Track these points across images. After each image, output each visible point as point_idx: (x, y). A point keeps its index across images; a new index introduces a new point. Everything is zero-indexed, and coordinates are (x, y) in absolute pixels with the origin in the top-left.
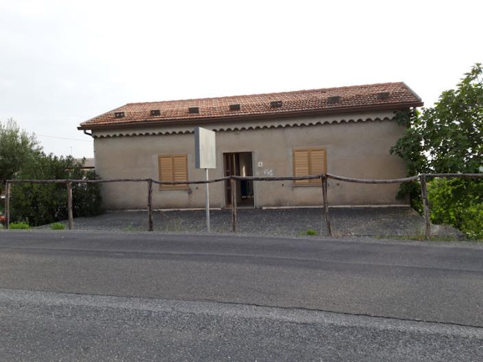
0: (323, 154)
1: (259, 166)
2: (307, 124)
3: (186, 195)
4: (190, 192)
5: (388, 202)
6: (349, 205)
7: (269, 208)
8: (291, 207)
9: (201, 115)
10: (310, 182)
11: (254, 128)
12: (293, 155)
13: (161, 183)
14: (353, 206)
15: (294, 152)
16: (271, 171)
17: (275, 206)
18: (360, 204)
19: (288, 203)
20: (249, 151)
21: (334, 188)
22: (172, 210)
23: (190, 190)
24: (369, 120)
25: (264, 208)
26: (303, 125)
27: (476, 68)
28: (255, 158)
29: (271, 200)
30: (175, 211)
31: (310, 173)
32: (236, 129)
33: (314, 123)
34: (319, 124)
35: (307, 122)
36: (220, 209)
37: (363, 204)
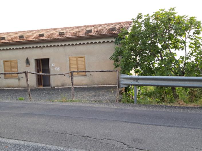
0: (84, 60)
1: (53, 66)
2: (75, 44)
3: (17, 81)
4: (19, 79)
5: (115, 83)
6: (96, 85)
7: (58, 87)
8: (69, 87)
9: (25, 39)
10: (78, 74)
11: (49, 46)
12: (69, 60)
13: (5, 74)
14: (98, 86)
15: (70, 58)
16: (59, 68)
17: (61, 86)
18: (102, 85)
19: (67, 85)
20: (47, 58)
21: (89, 76)
22: (11, 89)
23: (19, 78)
24: (104, 42)
25: (55, 87)
26: (73, 45)
27: (139, 15)
28: (50, 61)
29: (59, 83)
30: (12, 89)
31: (78, 69)
32: (40, 47)
33: (78, 44)
34: (80, 44)
35: (74, 43)
36: (34, 88)
37: (103, 85)
